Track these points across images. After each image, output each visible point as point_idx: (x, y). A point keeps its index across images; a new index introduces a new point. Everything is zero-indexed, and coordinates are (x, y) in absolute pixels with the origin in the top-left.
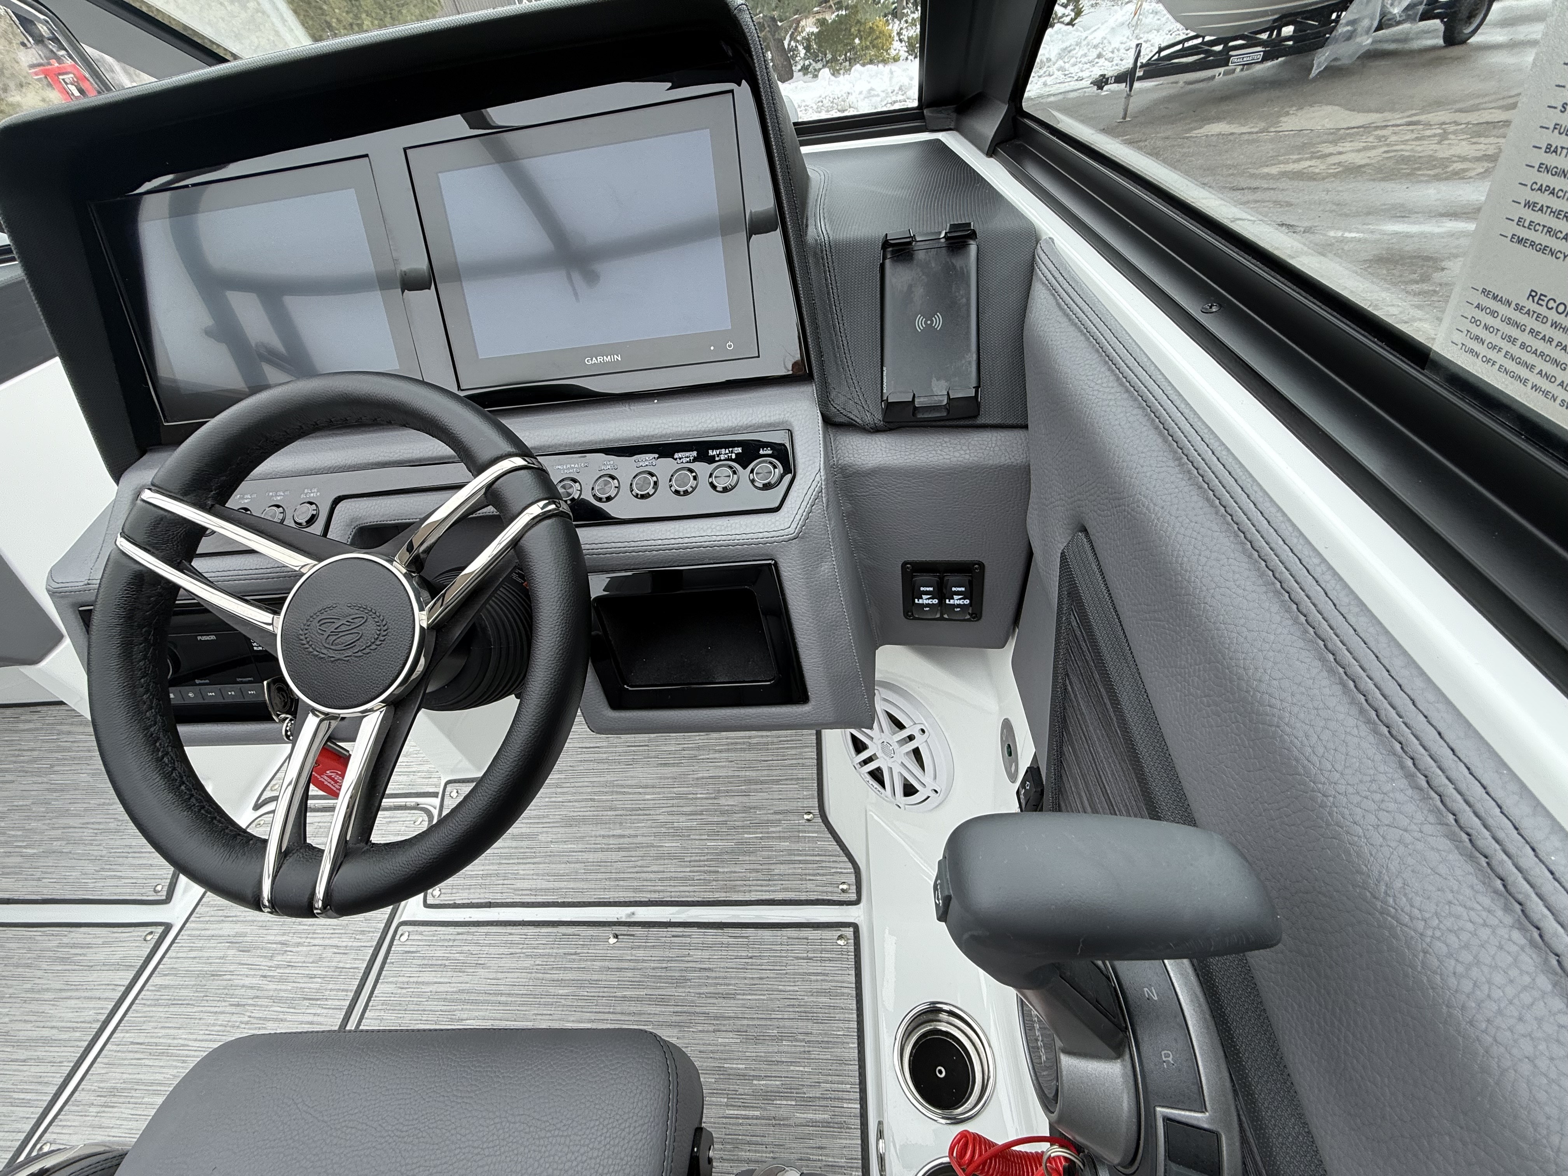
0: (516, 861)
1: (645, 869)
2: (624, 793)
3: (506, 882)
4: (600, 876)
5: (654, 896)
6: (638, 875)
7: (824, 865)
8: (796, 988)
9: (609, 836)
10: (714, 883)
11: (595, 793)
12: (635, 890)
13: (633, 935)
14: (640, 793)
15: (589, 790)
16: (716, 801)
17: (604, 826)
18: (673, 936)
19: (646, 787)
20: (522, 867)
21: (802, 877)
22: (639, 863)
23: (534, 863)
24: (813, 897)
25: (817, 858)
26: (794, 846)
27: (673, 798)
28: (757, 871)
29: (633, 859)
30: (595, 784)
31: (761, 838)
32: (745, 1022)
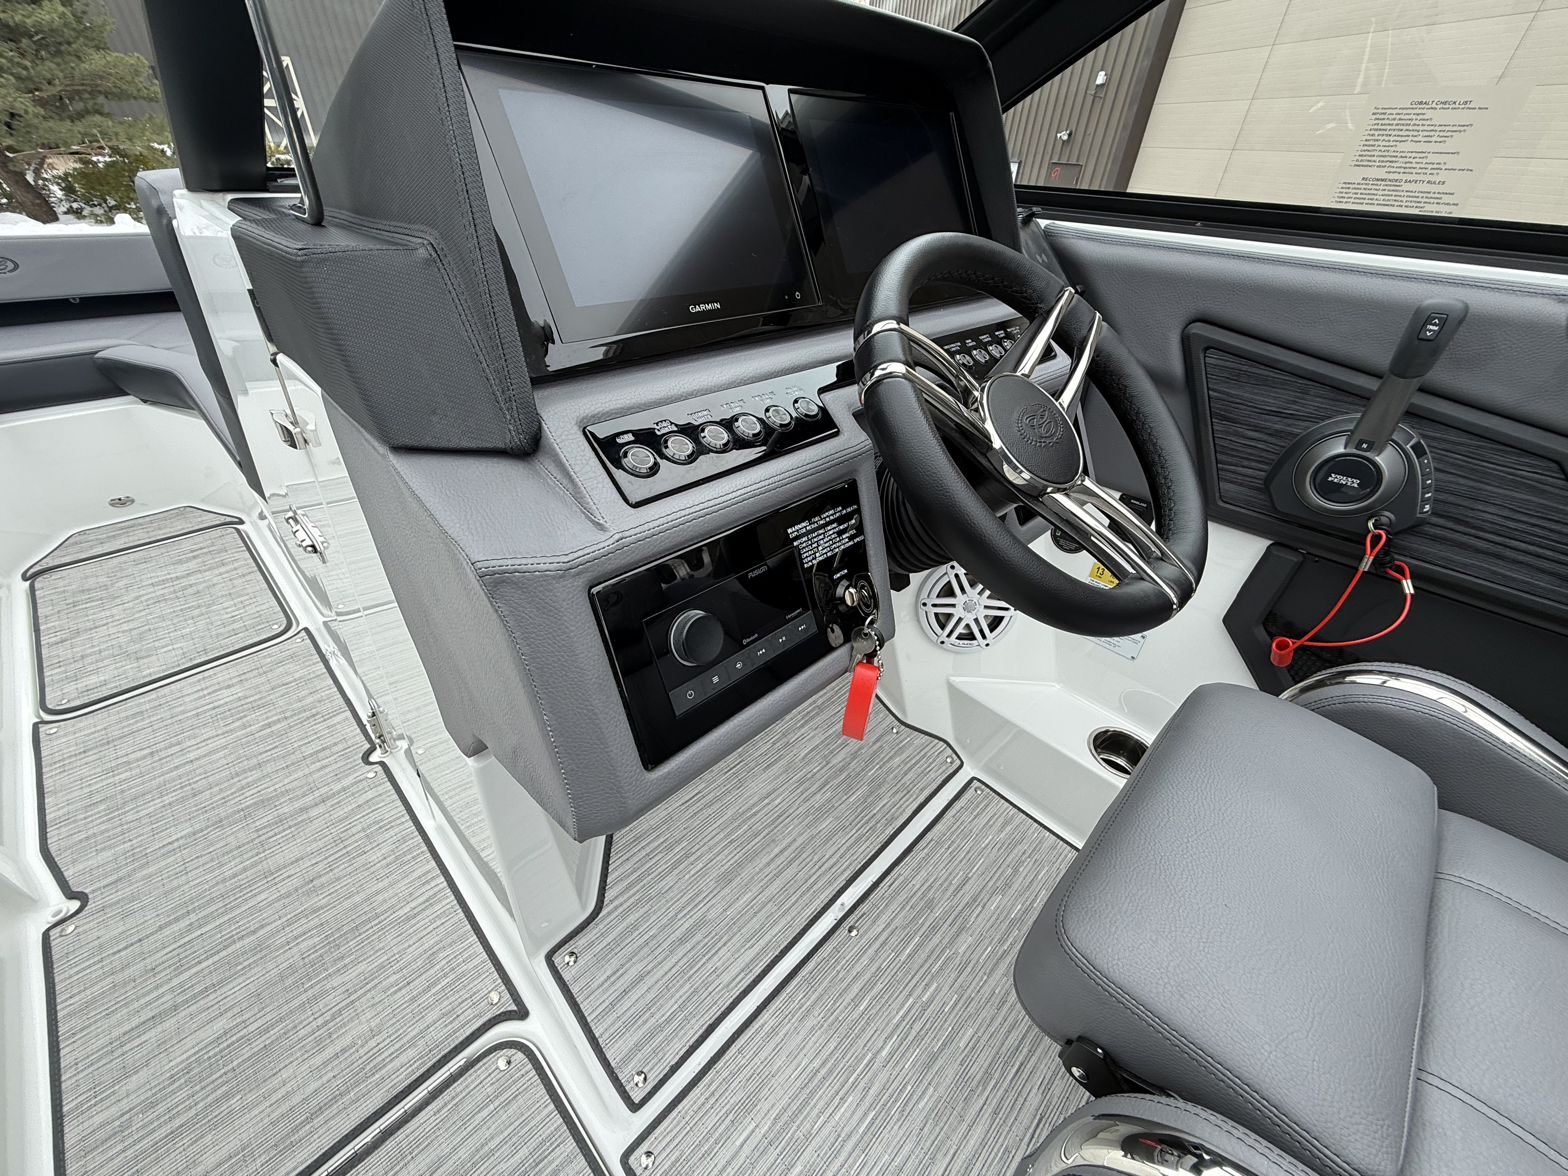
0: (704, 960)
1: (824, 860)
2: (755, 814)
3: (710, 989)
4: (793, 899)
5: (847, 874)
6: (823, 869)
7: (929, 754)
8: (990, 837)
9: (773, 860)
10: (879, 825)
11: (728, 835)
12: (830, 883)
13: (862, 916)
14: (768, 804)
15: (721, 835)
16: (830, 766)
17: (760, 856)
18: (890, 886)
19: (769, 795)
20: (715, 958)
21: (924, 773)
22: (816, 859)
23: (724, 945)
24: (939, 781)
25: (923, 753)
26: (904, 756)
27: (797, 788)
28: (896, 792)
29: (808, 860)
30: (722, 827)
31: (880, 768)
32: (991, 883)
